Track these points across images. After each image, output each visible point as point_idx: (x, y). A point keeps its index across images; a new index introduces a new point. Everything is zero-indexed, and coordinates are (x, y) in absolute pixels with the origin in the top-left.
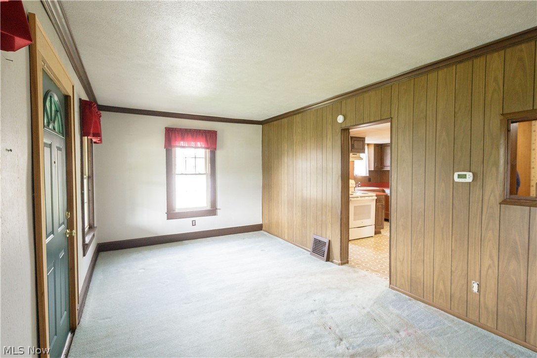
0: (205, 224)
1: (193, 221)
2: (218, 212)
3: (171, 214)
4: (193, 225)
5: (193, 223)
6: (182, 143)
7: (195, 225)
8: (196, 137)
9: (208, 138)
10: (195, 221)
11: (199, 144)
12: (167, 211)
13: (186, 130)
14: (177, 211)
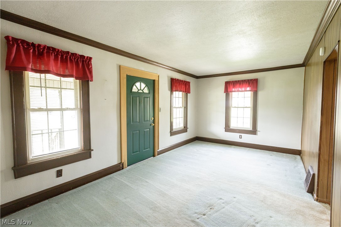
0: (247, 139)
1: (240, 135)
2: (258, 133)
3: (228, 129)
4: (240, 138)
5: (240, 137)
6: (233, 90)
7: (241, 138)
8: (243, 84)
9: (251, 84)
10: (241, 136)
11: (248, 89)
12: (225, 127)
13: (236, 81)
14: (231, 128)
